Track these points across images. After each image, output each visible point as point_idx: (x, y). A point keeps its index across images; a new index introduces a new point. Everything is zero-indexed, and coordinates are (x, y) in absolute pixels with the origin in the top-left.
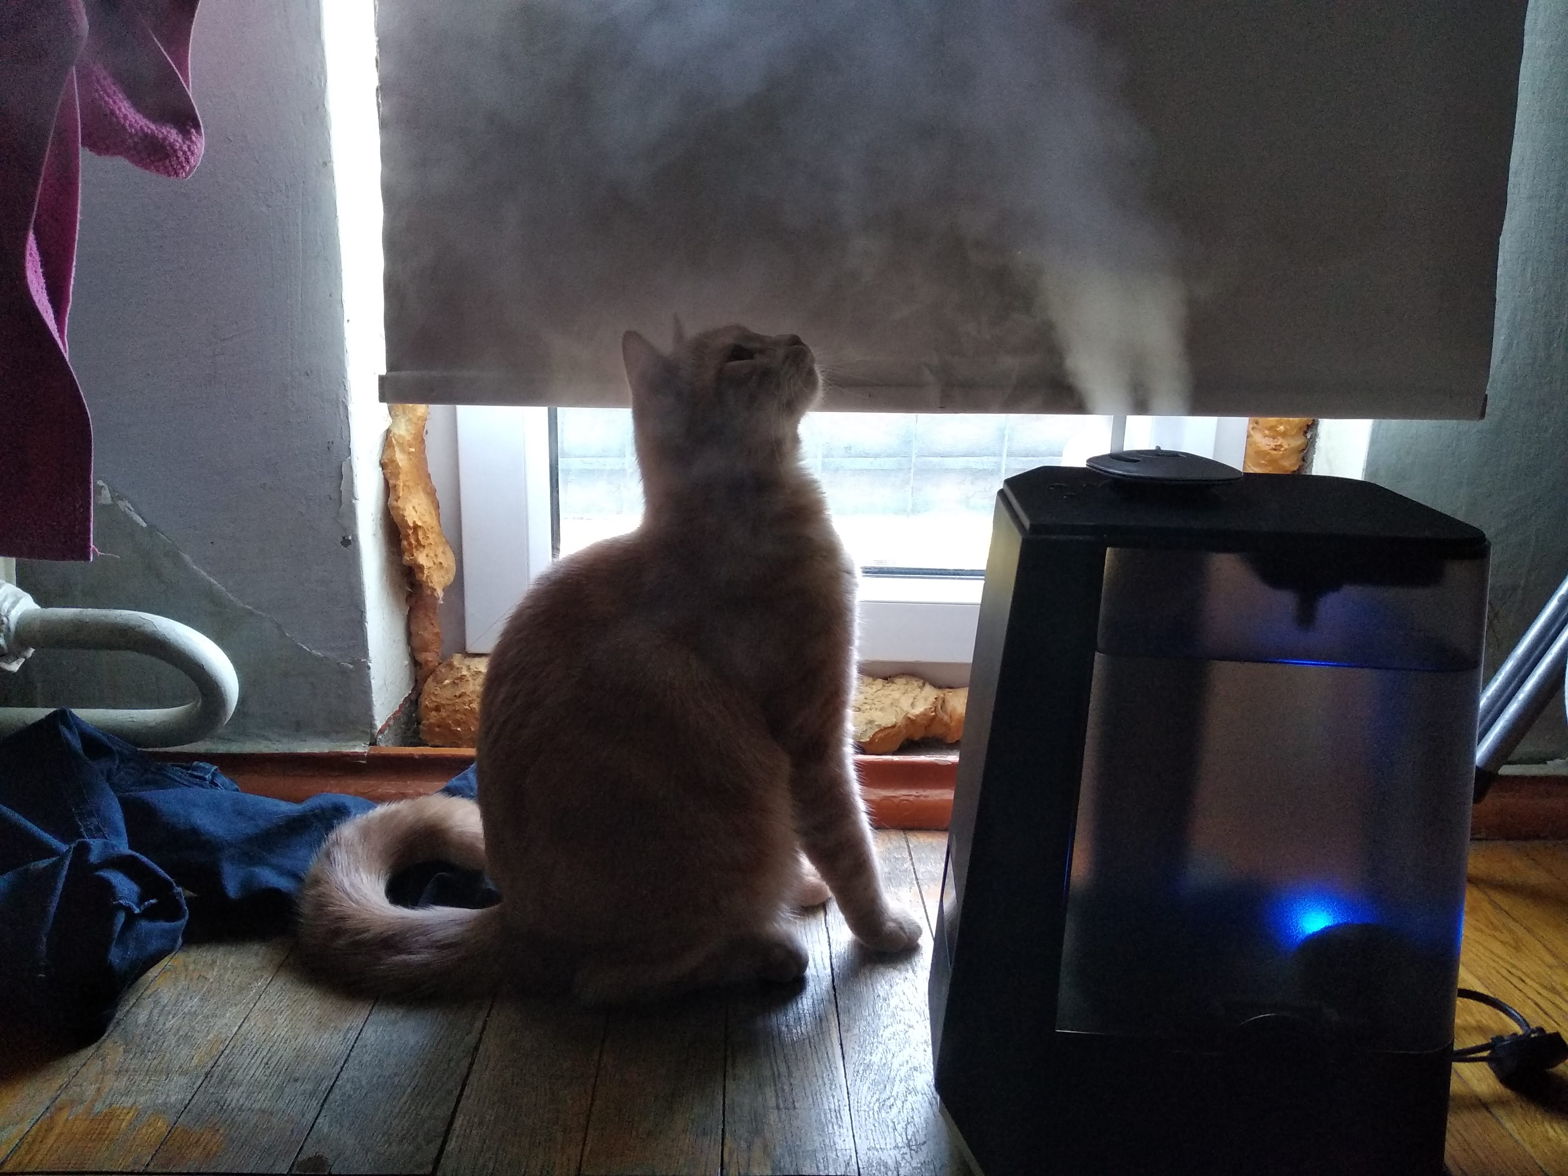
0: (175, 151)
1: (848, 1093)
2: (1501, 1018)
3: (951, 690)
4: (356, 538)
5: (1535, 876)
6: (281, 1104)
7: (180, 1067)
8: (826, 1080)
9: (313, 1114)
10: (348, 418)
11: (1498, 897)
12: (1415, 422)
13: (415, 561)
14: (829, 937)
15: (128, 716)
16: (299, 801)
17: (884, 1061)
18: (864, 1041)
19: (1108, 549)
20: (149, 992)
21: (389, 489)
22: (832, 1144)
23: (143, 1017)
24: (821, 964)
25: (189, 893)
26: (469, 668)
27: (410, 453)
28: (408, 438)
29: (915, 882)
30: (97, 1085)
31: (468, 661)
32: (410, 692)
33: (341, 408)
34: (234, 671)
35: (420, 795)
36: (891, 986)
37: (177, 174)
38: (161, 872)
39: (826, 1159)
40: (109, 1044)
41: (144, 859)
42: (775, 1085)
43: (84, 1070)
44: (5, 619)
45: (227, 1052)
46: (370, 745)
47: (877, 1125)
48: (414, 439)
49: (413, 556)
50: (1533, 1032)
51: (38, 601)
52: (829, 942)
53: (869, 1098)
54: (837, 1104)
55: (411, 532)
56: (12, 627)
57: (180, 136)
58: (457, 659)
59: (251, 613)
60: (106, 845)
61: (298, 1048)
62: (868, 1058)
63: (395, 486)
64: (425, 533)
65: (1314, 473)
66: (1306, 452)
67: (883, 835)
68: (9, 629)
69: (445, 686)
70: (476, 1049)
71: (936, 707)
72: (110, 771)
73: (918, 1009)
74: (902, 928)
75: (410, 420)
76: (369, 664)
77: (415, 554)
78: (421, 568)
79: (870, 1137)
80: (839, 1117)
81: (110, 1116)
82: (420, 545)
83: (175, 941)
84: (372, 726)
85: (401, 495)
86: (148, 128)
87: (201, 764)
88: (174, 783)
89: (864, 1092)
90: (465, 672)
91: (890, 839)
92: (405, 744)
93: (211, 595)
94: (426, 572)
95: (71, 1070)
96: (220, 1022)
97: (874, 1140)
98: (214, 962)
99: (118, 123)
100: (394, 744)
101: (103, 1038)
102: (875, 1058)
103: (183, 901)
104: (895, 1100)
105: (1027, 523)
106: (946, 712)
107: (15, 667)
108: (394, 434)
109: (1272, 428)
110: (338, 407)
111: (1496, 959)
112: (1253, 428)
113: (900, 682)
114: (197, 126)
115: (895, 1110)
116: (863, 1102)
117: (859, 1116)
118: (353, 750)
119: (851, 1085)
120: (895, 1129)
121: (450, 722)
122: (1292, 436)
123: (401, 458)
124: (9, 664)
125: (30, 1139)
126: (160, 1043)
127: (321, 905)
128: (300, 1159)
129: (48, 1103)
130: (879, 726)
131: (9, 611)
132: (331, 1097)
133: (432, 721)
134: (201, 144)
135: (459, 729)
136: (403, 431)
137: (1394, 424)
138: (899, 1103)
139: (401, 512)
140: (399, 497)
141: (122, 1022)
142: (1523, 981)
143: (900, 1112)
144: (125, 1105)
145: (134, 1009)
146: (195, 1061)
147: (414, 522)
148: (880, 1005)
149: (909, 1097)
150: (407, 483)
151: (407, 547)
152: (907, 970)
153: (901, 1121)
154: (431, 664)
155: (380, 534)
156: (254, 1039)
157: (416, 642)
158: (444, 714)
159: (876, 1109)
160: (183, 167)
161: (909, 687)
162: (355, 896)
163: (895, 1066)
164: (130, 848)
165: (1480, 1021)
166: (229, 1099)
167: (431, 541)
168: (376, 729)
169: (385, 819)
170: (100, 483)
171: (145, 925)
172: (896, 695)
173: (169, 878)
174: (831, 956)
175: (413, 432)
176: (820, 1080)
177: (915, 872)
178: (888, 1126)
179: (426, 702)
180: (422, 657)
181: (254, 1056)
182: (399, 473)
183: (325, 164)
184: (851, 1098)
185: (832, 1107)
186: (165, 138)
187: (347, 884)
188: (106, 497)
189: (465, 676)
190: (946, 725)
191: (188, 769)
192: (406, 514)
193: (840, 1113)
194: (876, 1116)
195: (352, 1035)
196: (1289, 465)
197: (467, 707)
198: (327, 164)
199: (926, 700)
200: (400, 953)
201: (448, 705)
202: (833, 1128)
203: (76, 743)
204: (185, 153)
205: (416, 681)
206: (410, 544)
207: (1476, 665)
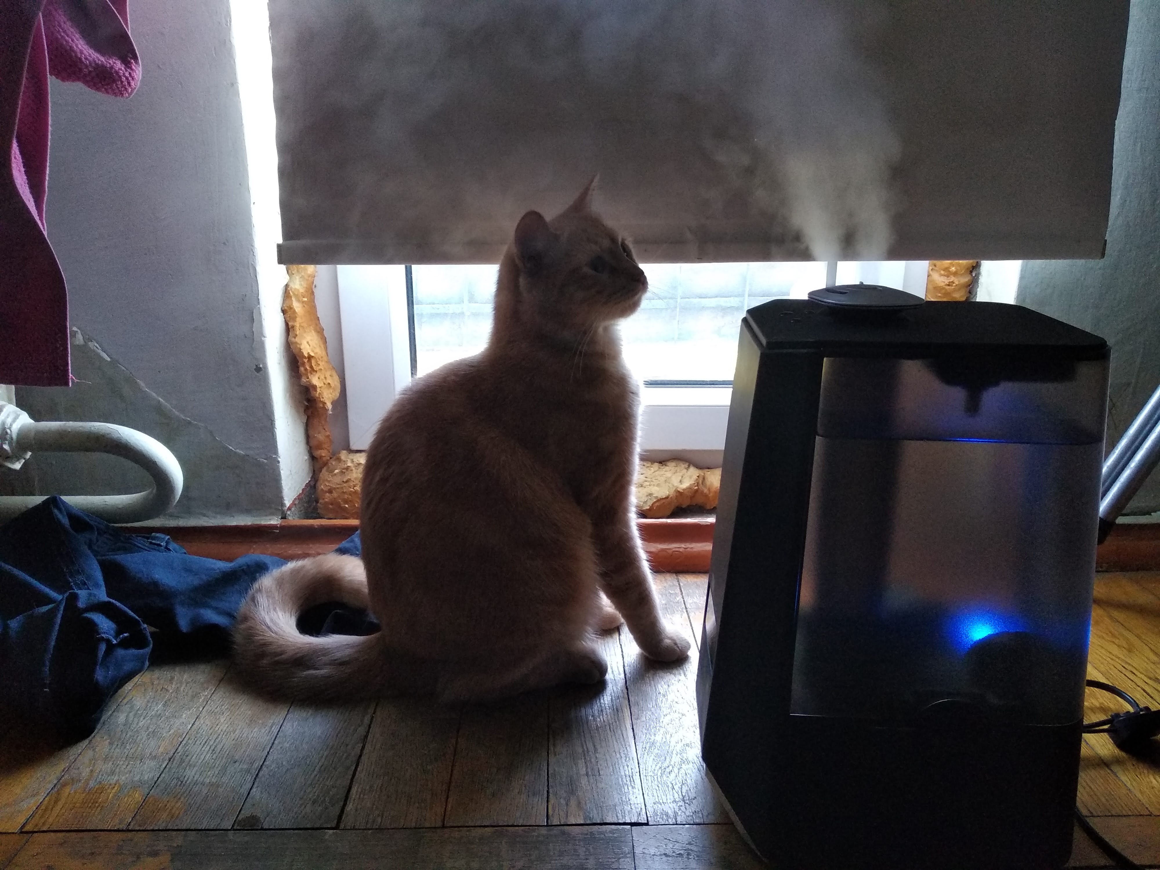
0: (120, 77)
1: (638, 764)
2: (1118, 701)
3: (709, 470)
4: (265, 367)
5: (1143, 598)
6: (225, 779)
7: (151, 754)
8: (623, 755)
9: (249, 786)
10: (256, 277)
11: (1116, 614)
12: (1053, 261)
13: (310, 382)
14: (622, 651)
15: (103, 501)
16: (230, 560)
17: (664, 740)
18: (650, 726)
19: (825, 359)
20: (125, 701)
21: (288, 329)
22: (628, 800)
23: (122, 718)
24: (617, 671)
25: (153, 629)
26: (352, 461)
27: (303, 302)
28: (302, 290)
29: (685, 611)
30: (91, 768)
31: (352, 456)
32: (310, 479)
33: (251, 268)
34: (179, 465)
35: (319, 554)
36: (668, 686)
37: (122, 94)
38: (132, 614)
39: (623, 811)
40: (98, 738)
41: (118, 604)
42: (585, 759)
43: (81, 757)
44: (8, 431)
45: (184, 742)
46: (282, 518)
47: (660, 786)
48: (306, 291)
49: (308, 378)
50: (1141, 710)
51: (32, 416)
52: (623, 655)
53: (654, 766)
54: (630, 771)
55: (306, 361)
56: (14, 436)
57: (123, 65)
58: (343, 455)
59: (190, 423)
60: (90, 595)
61: (236, 739)
62: (653, 738)
63: (293, 327)
64: (317, 362)
65: (978, 300)
66: (972, 286)
67: (660, 577)
68: (12, 438)
69: (335, 474)
70: (366, 737)
71: (698, 483)
72: (90, 540)
73: (689, 702)
74: (676, 644)
75: (302, 277)
76: (278, 459)
77: (310, 377)
78: (315, 387)
79: (655, 794)
80: (632, 780)
81: (101, 789)
82: (313, 371)
83: (143, 663)
84: (283, 505)
85: (298, 333)
86: (99, 60)
87: (158, 535)
88: (139, 549)
89: (649, 763)
90: (349, 464)
91: (666, 580)
92: (308, 518)
93: (159, 409)
94: (318, 390)
95: (71, 758)
96: (178, 722)
97: (658, 796)
98: (172, 678)
99: (76, 56)
100: (300, 518)
101: (93, 735)
102: (658, 738)
103: (148, 634)
104: (673, 767)
105: (764, 341)
106: (705, 486)
107: (17, 466)
108: (291, 288)
109: (946, 269)
110: (249, 269)
111: (1114, 658)
112: (932, 270)
113: (672, 465)
114: (135, 58)
115: (673, 775)
116: (650, 770)
117: (647, 780)
118: (269, 523)
119: (640, 757)
120: (673, 788)
121: (340, 501)
122: (962, 275)
123: (297, 306)
124: (13, 463)
125: (43, 807)
126: (135, 738)
127: (250, 635)
128: (240, 818)
129: (55, 782)
130: (656, 497)
131: (11, 425)
132: (260, 775)
133: (327, 500)
134: (138, 72)
135: (347, 506)
136: (298, 285)
137: (1037, 264)
138: (676, 770)
139: (298, 346)
140: (296, 335)
141: (107, 722)
142: (1134, 673)
143: (676, 776)
144: (111, 782)
145: (115, 714)
146: (161, 750)
147: (308, 353)
148: (661, 699)
149: (683, 766)
150: (302, 325)
151: (304, 372)
152: (680, 674)
153: (678, 783)
154: (324, 459)
155: (283, 363)
156: (204, 733)
157: (313, 443)
158: (335, 494)
159: (659, 774)
160: (126, 89)
161: (678, 469)
162: (274, 628)
163: (673, 744)
164: (108, 596)
165: (1103, 703)
166: (187, 777)
167: (321, 367)
168: (286, 506)
169: (295, 572)
170: (75, 329)
171: (121, 652)
172: (668, 474)
173: (137, 618)
174: (624, 665)
175: (305, 286)
176: (618, 756)
177: (685, 603)
178: (668, 787)
179: (322, 487)
180: (317, 453)
181: (204, 745)
182: (296, 317)
183: (232, 85)
184: (641, 766)
185: (627, 773)
186: (112, 67)
187: (268, 620)
188: (80, 339)
189: (349, 466)
190: (706, 496)
191: (148, 538)
192: (302, 347)
193: (633, 778)
194: (659, 779)
195: (275, 729)
196: (959, 296)
197: (352, 490)
198: (233, 84)
199: (691, 477)
200: (309, 668)
201: (338, 488)
202: (628, 789)
203: (65, 521)
204: (127, 78)
205: (314, 471)
206: (306, 370)
207: (1100, 440)
